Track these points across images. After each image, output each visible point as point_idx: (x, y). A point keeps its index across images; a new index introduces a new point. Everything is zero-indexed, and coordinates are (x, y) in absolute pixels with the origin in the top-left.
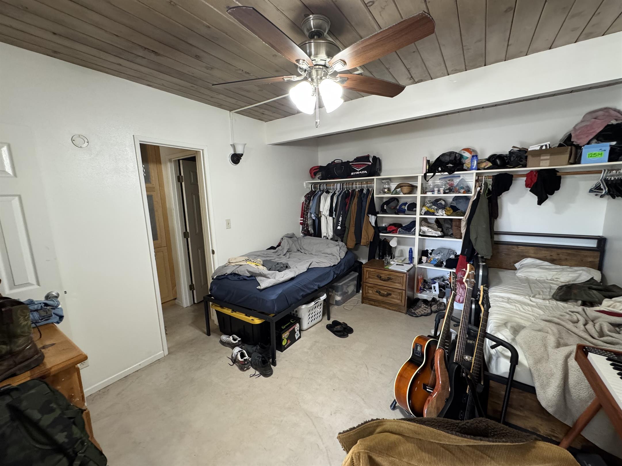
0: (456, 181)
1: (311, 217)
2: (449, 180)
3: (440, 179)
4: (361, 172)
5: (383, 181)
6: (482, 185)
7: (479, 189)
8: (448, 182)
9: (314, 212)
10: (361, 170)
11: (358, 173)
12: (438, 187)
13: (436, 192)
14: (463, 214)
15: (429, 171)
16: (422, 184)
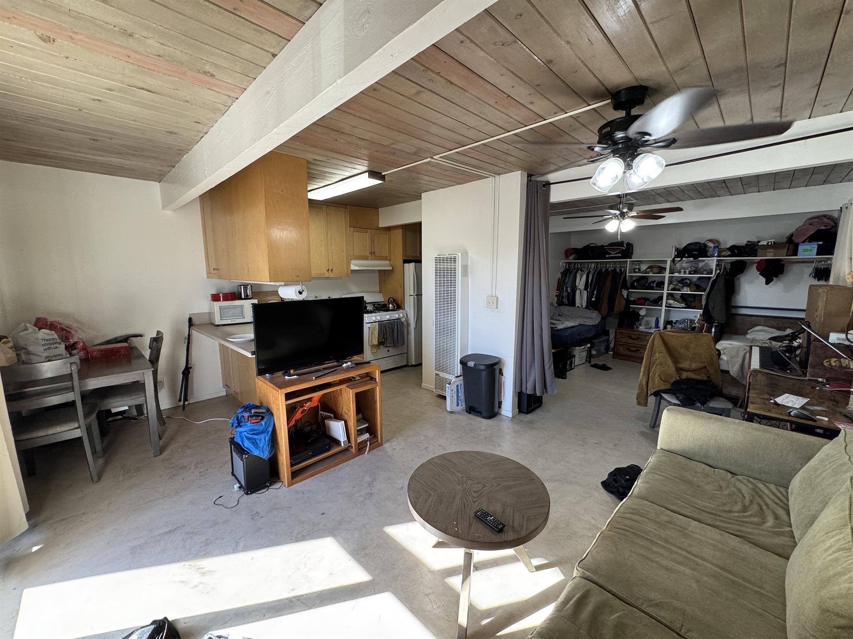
0: (701, 265)
1: (567, 290)
2: (695, 264)
3: (686, 263)
4: (615, 255)
5: (634, 263)
6: (721, 269)
7: (718, 271)
8: (694, 265)
9: (570, 286)
10: (616, 254)
11: (613, 255)
12: (685, 269)
13: (682, 273)
14: (704, 291)
15: (677, 256)
16: (670, 266)
